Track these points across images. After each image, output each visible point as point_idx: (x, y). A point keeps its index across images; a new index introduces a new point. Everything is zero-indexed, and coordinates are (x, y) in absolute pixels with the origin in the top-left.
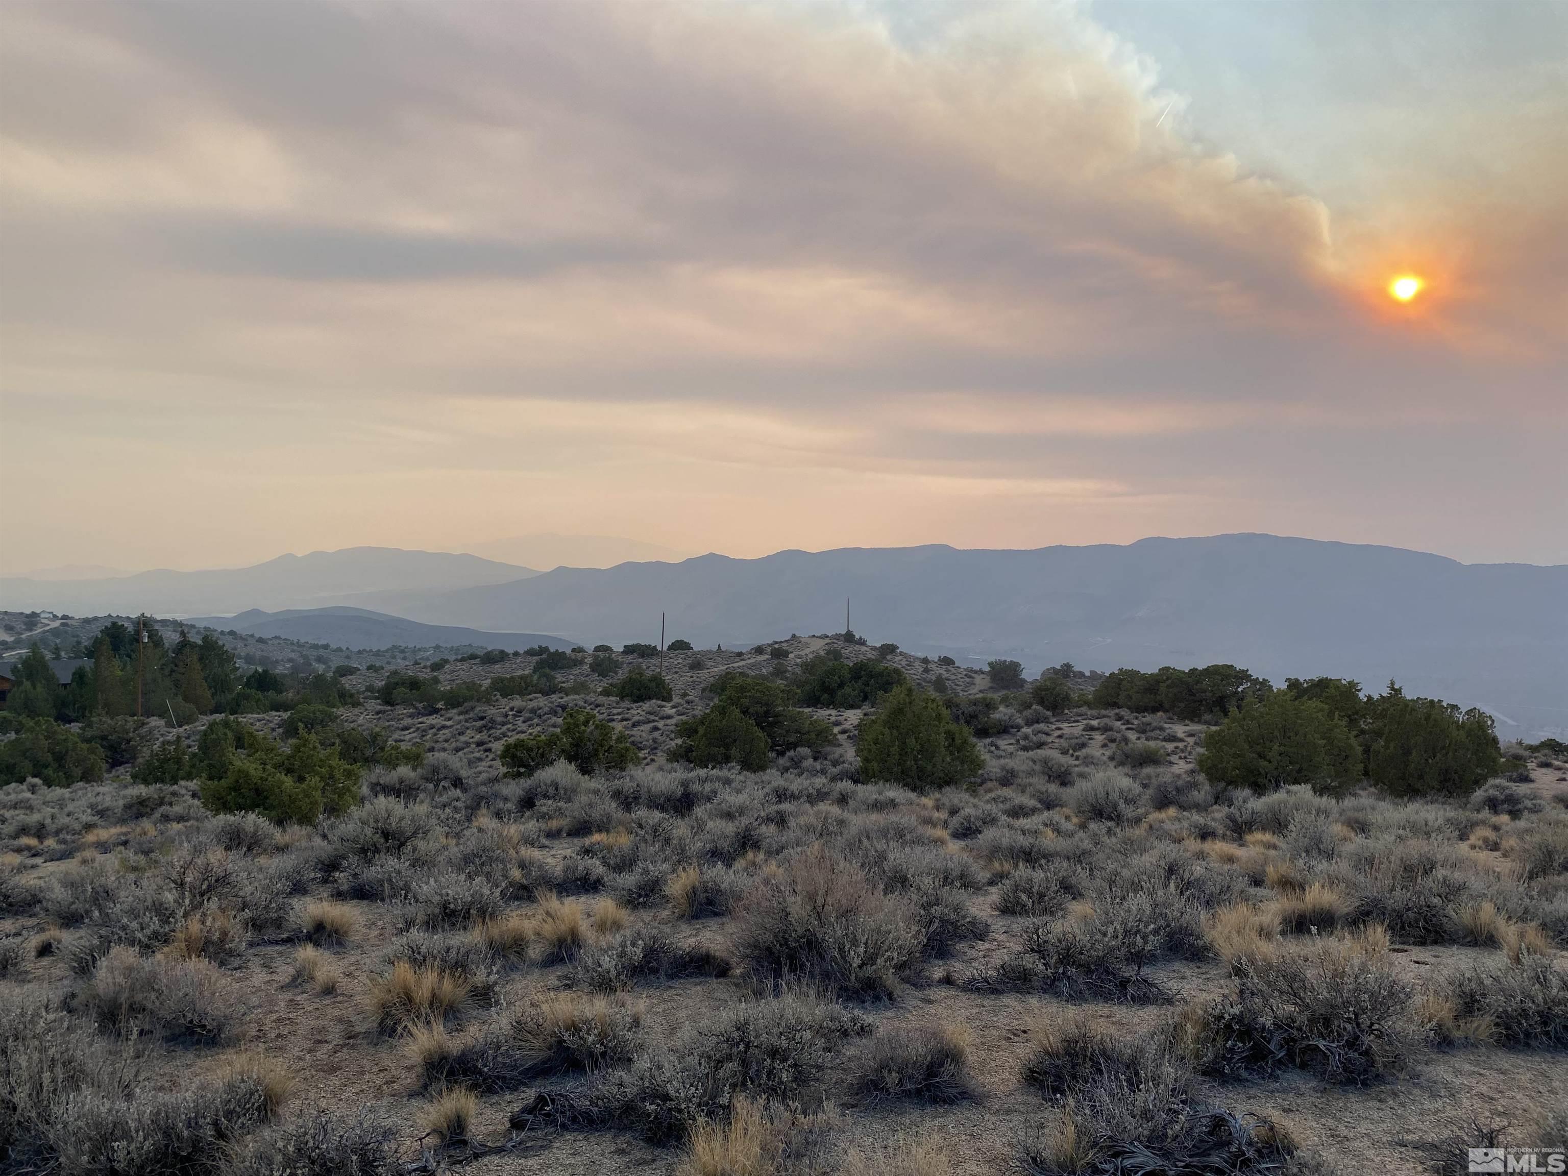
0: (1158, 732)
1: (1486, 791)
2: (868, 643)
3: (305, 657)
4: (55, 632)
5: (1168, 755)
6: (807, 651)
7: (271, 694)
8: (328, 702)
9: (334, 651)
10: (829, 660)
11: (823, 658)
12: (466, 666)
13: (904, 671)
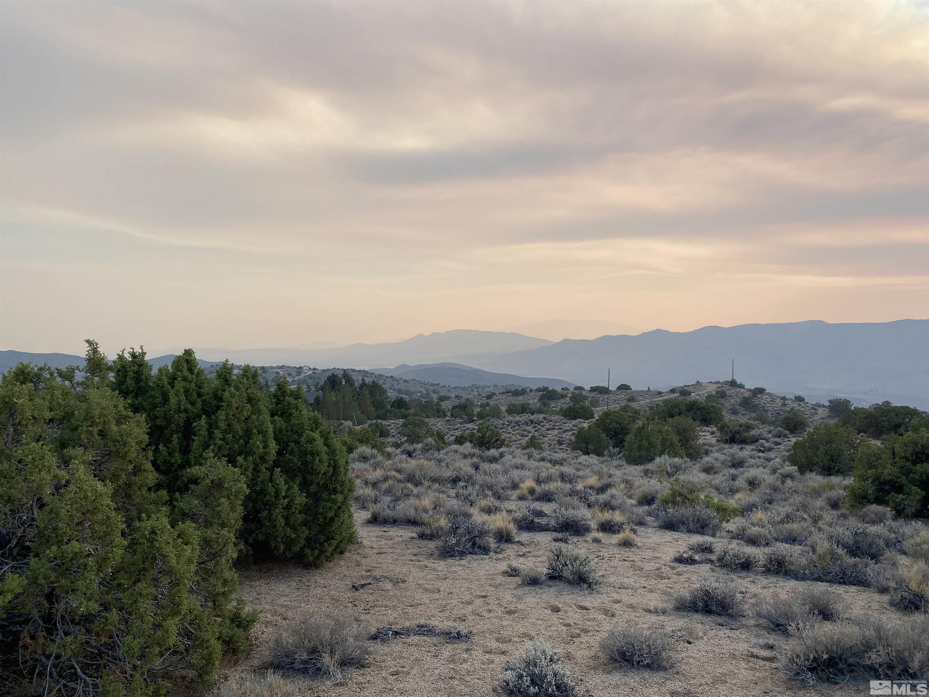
2: (746, 387)
3: (427, 390)
4: (310, 377)
6: (704, 391)
7: (403, 410)
8: (427, 415)
9: (442, 387)
10: (718, 397)
11: (713, 396)
12: (504, 397)
13: (768, 405)
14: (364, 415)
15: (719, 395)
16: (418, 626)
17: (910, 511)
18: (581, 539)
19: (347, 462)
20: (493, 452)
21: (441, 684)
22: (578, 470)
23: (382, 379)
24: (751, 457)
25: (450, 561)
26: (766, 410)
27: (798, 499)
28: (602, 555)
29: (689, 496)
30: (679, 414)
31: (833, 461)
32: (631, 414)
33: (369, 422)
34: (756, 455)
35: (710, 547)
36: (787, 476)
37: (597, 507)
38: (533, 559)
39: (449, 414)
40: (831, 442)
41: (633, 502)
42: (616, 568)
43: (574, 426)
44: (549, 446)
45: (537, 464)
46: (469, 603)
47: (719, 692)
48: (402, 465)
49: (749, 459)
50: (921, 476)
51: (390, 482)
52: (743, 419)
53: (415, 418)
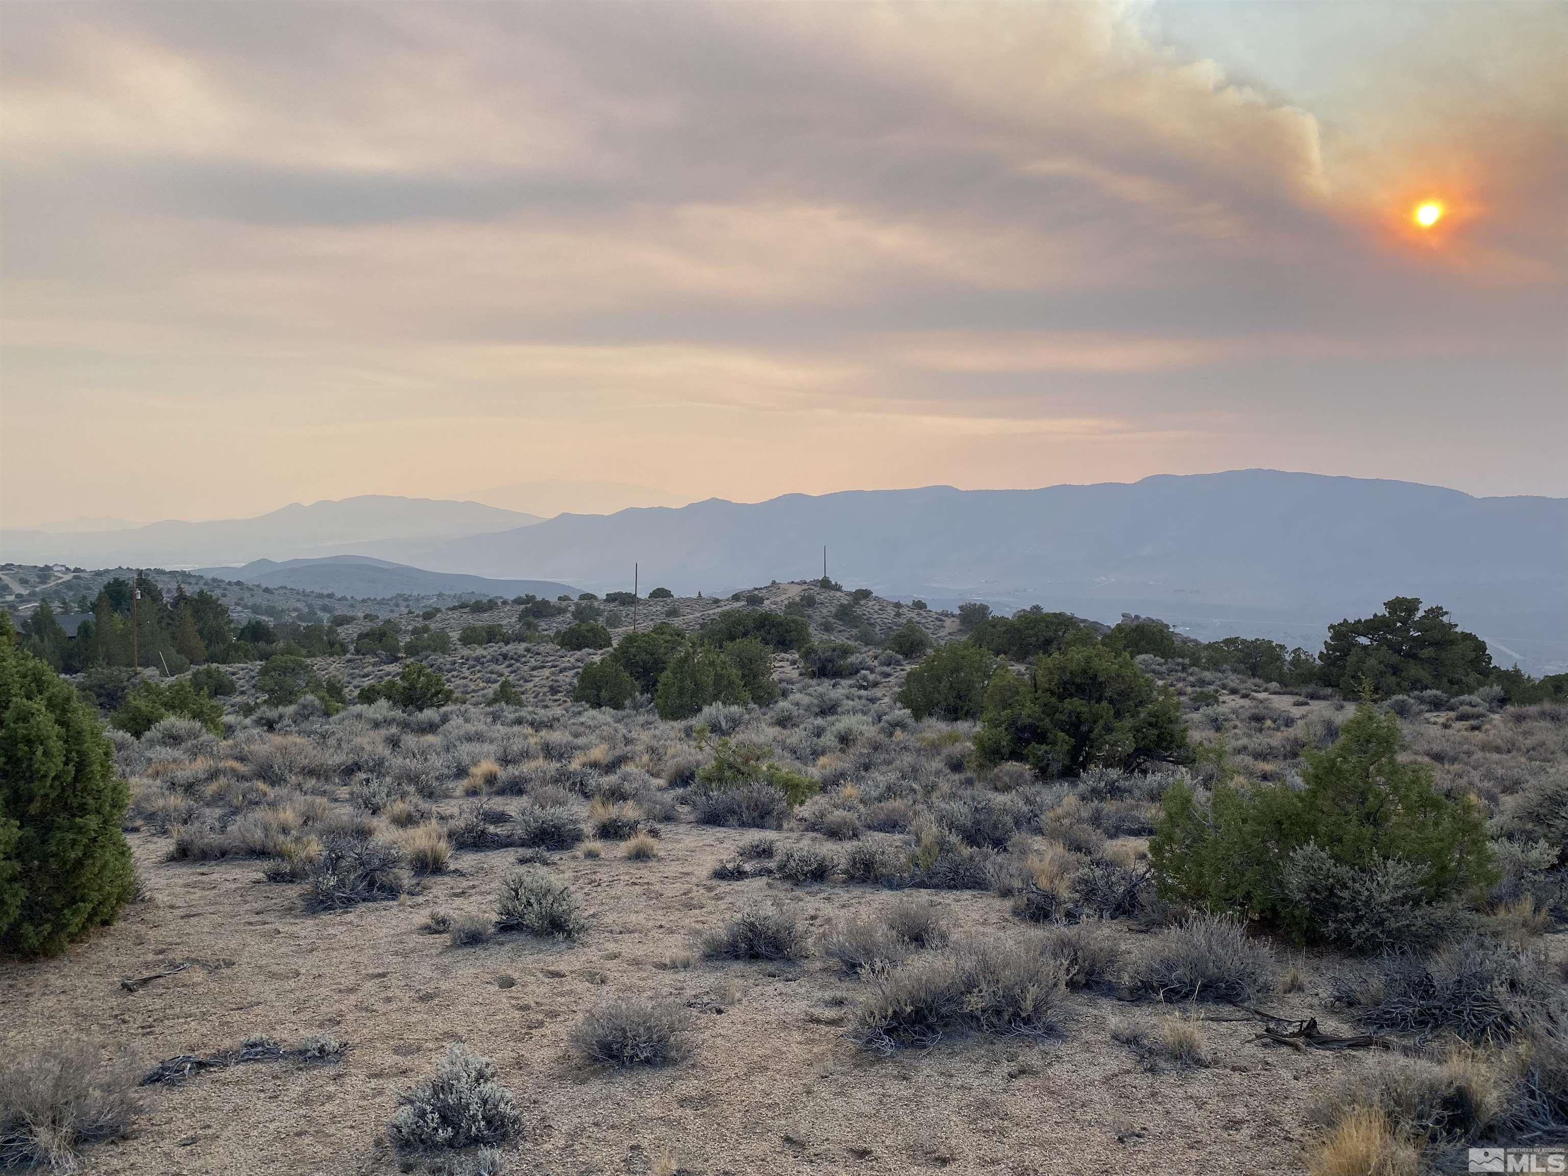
2: (843, 589)
3: (310, 606)
4: (68, 585)
6: (783, 597)
7: (262, 645)
8: (309, 652)
9: (339, 600)
10: (803, 606)
11: (796, 604)
12: (456, 614)
13: (876, 616)
14: (183, 657)
15: (804, 602)
16: (246, 1046)
17: (1055, 768)
18: (566, 855)
19: (106, 754)
20: (429, 714)
21: (278, 1148)
22: (576, 735)
23: (219, 587)
24: (848, 698)
25: (325, 917)
26: (872, 624)
27: (908, 759)
28: (598, 879)
29: (743, 769)
30: (745, 634)
31: (960, 698)
32: (669, 638)
33: (194, 668)
34: (856, 693)
35: (770, 848)
36: (897, 725)
37: (597, 798)
38: (479, 898)
39: (352, 648)
40: (957, 670)
41: (661, 782)
42: (619, 898)
43: (578, 660)
44: (535, 697)
45: (508, 729)
46: (351, 990)
47: (755, 1088)
48: (252, 747)
49: (845, 701)
50: (1070, 716)
51: (222, 781)
52: (839, 639)
53: (284, 659)
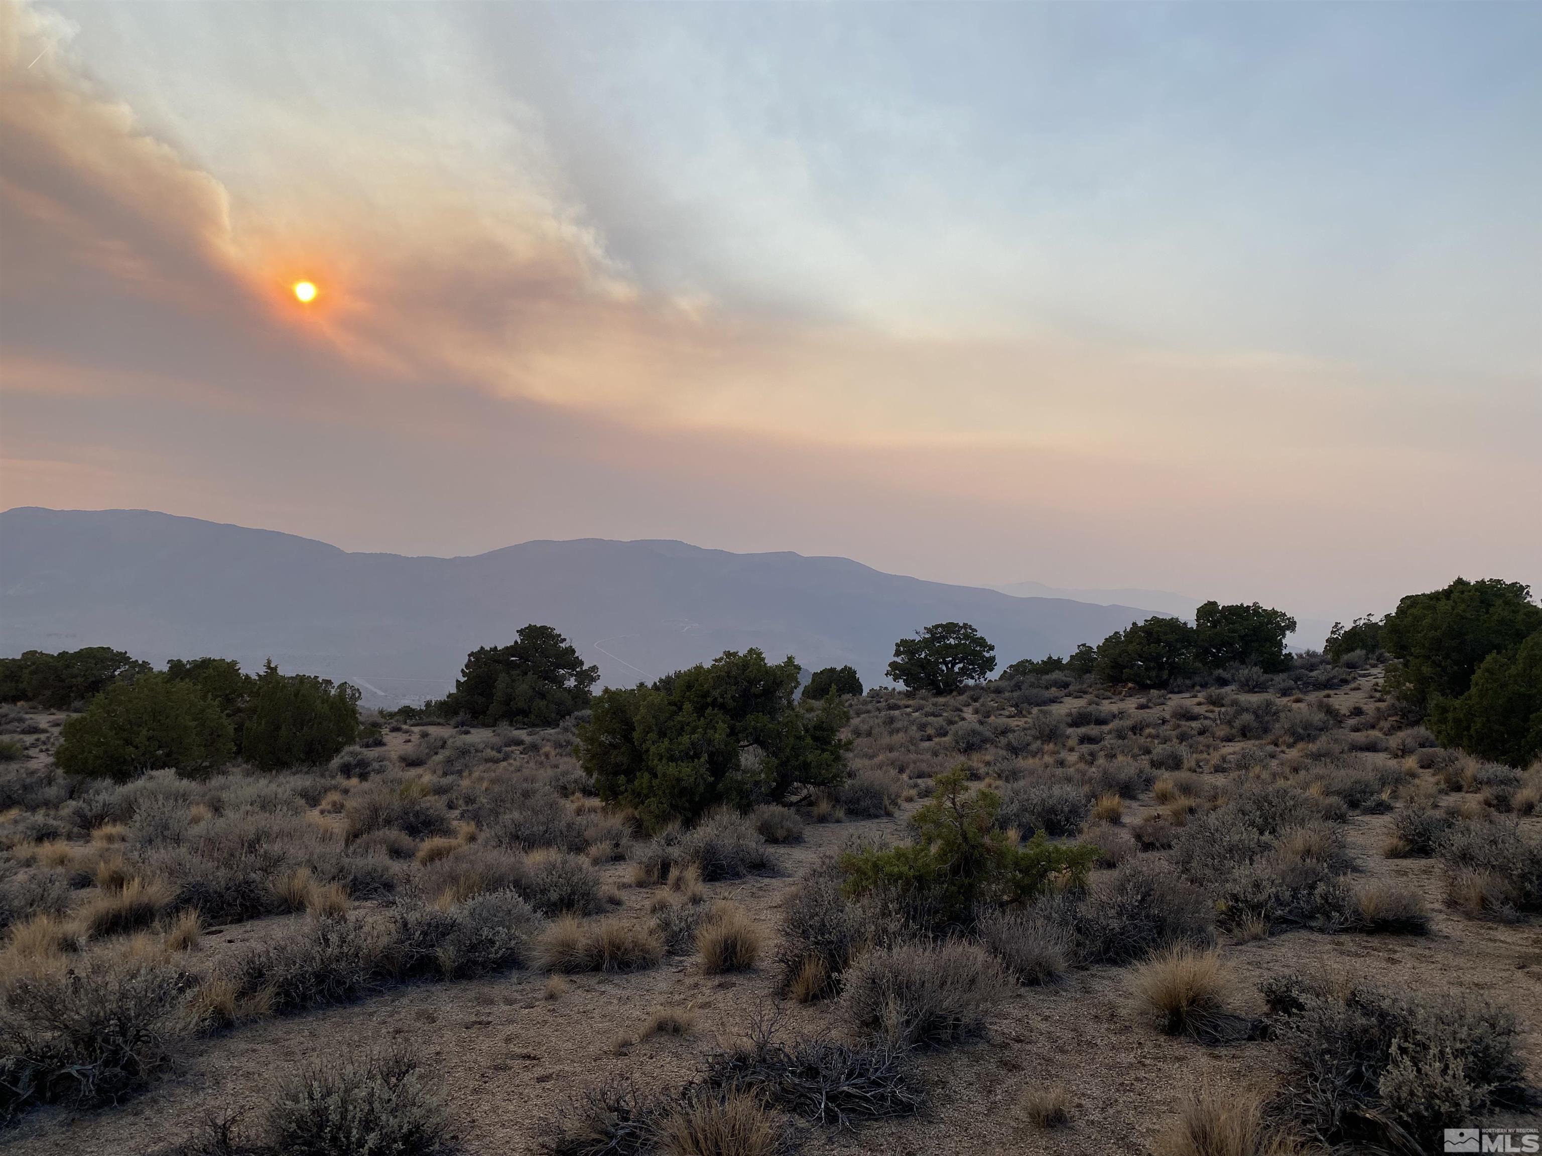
0: (16, 724)
1: (342, 758)
5: (27, 749)
